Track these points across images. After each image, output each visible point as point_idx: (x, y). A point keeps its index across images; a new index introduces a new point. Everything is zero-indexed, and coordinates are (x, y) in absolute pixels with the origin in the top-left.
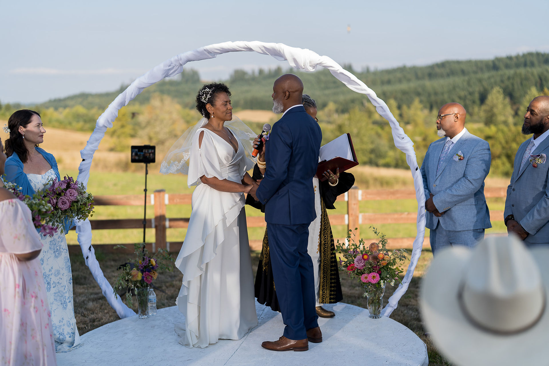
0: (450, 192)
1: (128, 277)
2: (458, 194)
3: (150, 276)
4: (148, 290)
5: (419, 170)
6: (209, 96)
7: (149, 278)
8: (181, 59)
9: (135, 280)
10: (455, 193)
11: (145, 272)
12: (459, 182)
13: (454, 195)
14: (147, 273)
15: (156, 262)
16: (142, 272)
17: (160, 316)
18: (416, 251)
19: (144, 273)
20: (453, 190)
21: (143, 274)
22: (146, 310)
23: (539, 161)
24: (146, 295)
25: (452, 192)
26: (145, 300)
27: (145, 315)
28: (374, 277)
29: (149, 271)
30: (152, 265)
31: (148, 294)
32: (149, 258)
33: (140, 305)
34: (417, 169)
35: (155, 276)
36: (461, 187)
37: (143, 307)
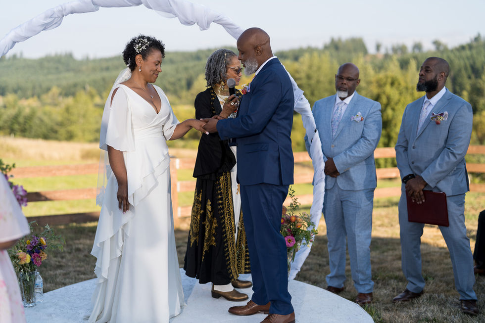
0: (351, 154)
1: (15, 262)
2: (359, 155)
3: (39, 257)
4: (36, 274)
5: (317, 132)
6: (144, 47)
7: (38, 259)
8: (65, 10)
9: (23, 263)
10: (356, 155)
11: (33, 253)
12: (358, 143)
13: (355, 157)
14: (35, 254)
15: (45, 240)
16: (30, 253)
17: (48, 302)
18: (317, 211)
19: (33, 255)
20: (353, 152)
21: (31, 256)
22: (33, 297)
23: (441, 119)
24: (33, 279)
25: (352, 153)
26: (32, 286)
27: (33, 302)
28: (290, 240)
29: (38, 252)
30: (40, 244)
31: (35, 279)
32: (37, 237)
33: (26, 292)
34: (315, 131)
35: (44, 256)
36: (361, 148)
37: (29, 294)
